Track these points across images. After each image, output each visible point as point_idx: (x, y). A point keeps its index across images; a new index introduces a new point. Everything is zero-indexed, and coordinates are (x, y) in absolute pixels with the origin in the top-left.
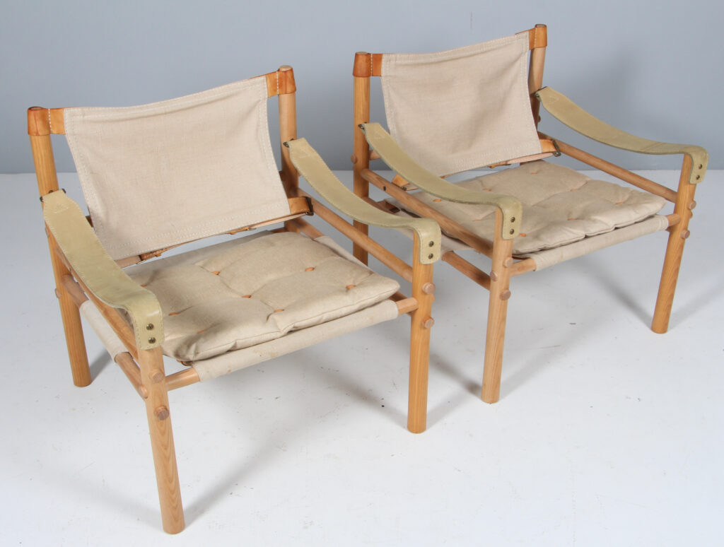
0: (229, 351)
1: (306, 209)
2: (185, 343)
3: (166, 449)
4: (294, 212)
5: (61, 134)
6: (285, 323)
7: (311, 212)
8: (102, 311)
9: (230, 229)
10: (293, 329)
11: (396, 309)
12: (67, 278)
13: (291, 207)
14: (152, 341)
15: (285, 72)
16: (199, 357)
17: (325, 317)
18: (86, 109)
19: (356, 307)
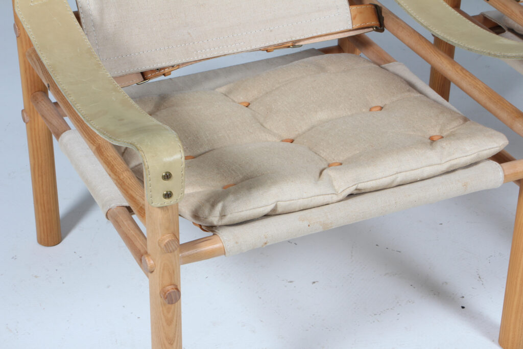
0: (267, 216)
1: (374, 22)
2: (208, 201)
3: (171, 344)
4: (357, 25)
6: (344, 182)
7: (380, 27)
8: (94, 148)
9: (267, 44)
10: (355, 192)
11: (501, 174)
12: (40, 96)
13: (353, 18)
14: (168, 195)
16: (226, 221)
17: (400, 178)
19: (444, 167)
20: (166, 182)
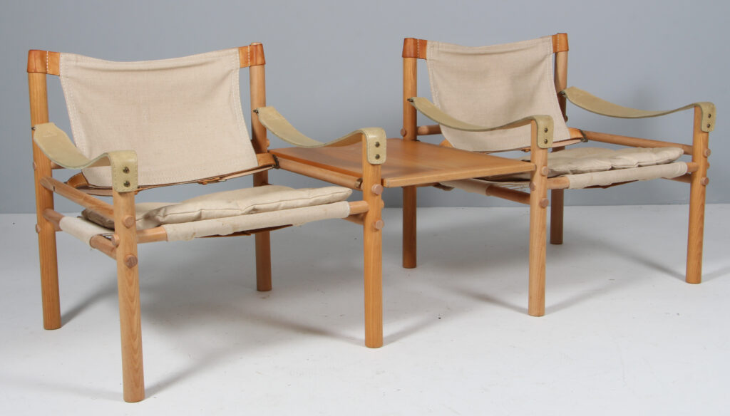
0: (195, 221)
1: (272, 162)
2: (155, 210)
3: (132, 301)
4: (261, 164)
5: (56, 75)
7: (277, 166)
9: (202, 178)
10: (254, 212)
11: (348, 207)
12: (48, 210)
13: (259, 161)
14: (127, 184)
15: (256, 46)
16: (166, 219)
17: (283, 205)
19: (311, 201)
20: (124, 174)
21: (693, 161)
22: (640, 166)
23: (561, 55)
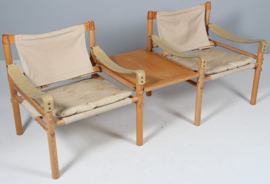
0: (75, 114)
1: (99, 70)
2: (60, 111)
3: (54, 147)
4: (95, 71)
5: (14, 44)
6: (93, 105)
7: (101, 71)
8: (30, 103)
9: (73, 77)
10: (96, 107)
11: (131, 100)
12: (15, 95)
13: (94, 69)
14: (50, 109)
15: (91, 22)
16: (64, 116)
17: (107, 103)
18: (22, 35)
19: (117, 100)
20: (49, 105)
21: (257, 62)
22: (237, 67)
23: (208, 11)
